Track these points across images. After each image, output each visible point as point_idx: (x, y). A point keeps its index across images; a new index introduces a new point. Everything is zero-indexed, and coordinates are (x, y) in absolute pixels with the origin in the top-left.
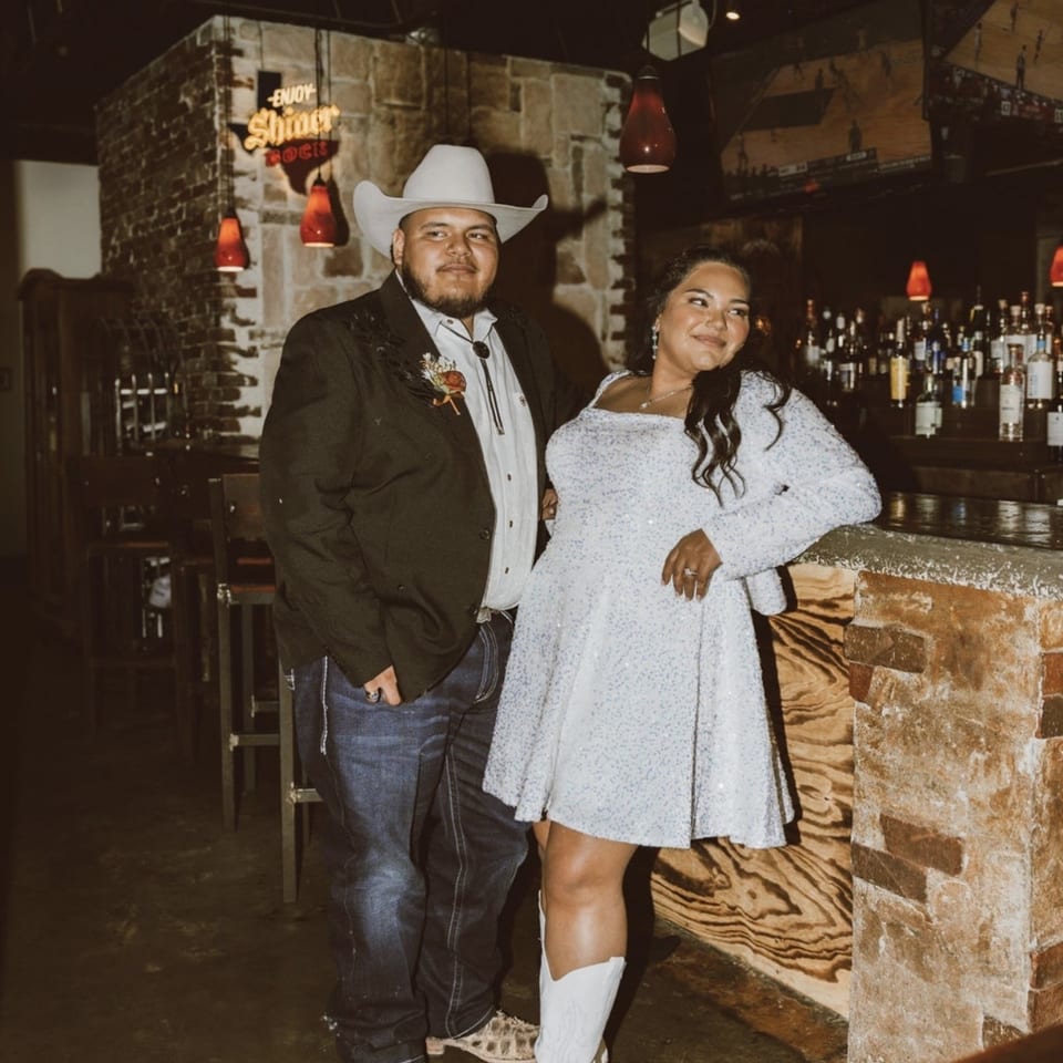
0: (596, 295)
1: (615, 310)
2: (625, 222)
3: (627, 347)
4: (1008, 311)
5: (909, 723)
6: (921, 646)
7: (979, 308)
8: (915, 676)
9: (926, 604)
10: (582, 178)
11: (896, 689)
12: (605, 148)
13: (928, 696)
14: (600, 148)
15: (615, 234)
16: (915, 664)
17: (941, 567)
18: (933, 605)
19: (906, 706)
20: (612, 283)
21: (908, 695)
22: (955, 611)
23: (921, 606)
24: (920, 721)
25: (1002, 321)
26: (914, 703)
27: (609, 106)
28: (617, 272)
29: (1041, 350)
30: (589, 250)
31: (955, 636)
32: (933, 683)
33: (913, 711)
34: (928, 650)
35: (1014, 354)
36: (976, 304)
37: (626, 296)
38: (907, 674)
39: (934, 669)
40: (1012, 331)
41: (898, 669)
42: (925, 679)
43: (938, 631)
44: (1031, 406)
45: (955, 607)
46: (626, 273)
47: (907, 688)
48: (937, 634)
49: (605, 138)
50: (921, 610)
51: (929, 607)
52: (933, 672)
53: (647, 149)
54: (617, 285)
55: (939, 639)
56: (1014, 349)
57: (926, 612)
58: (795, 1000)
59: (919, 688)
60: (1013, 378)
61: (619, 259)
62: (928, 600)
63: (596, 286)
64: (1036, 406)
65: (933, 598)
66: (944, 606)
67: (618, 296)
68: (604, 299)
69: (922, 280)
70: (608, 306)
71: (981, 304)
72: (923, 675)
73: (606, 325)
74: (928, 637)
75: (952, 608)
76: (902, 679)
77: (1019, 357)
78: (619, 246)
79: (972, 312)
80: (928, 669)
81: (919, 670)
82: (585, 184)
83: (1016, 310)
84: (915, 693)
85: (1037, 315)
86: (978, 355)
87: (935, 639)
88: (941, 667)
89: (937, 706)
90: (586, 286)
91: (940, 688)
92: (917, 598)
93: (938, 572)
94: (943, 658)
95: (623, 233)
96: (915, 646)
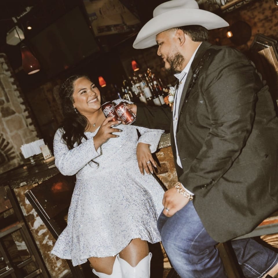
0: (21, 116)
1: (27, 117)
2: (20, 93)
3: (35, 126)
4: (132, 79)
5: (170, 186)
6: (165, 165)
7: (125, 81)
8: (167, 173)
9: (162, 154)
10: (3, 86)
11: (163, 179)
12: (6, 75)
13: (172, 177)
14: (4, 76)
15: (19, 97)
16: (165, 170)
17: (165, 143)
18: (164, 154)
19: (168, 182)
20: (23, 110)
21: (167, 179)
22: (170, 153)
23: (161, 155)
24: (172, 184)
25: (132, 82)
26: (169, 180)
27: (2, 63)
28: (23, 107)
29: (145, 85)
30: (13, 104)
31: (173, 159)
32: (172, 173)
33: (170, 182)
34: (167, 165)
35: (139, 89)
36: (124, 80)
37: (29, 113)
38: (164, 174)
39: (171, 169)
40: (135, 84)
41: (162, 174)
42: (169, 173)
43: (168, 159)
44: (148, 100)
45: (170, 152)
46: (26, 107)
47: (166, 177)
48: (168, 160)
49: (5, 72)
50: (161, 156)
51: (163, 155)
52: (171, 171)
53: (31, 67)
54: (25, 111)
55: (169, 162)
56: (138, 87)
57: (163, 156)
58: (166, 270)
59: (169, 176)
60: (141, 94)
61: (22, 104)
62: (162, 153)
63: (19, 113)
64: (149, 99)
65: (163, 152)
66: (167, 153)
67: (26, 114)
68: (23, 116)
69: (102, 81)
70: (25, 117)
71: (125, 80)
72: (168, 172)
73: (26, 122)
74: (166, 162)
75: (169, 152)
76: (164, 176)
77: (141, 89)
78: (21, 100)
79: (124, 82)
80: (169, 170)
81: (167, 172)
82: (4, 86)
83: (134, 78)
84: (169, 178)
85: (140, 77)
86: (130, 92)
87: (168, 162)
88: (173, 168)
89: (175, 178)
90: (17, 114)
91: (174, 173)
92: (159, 154)
93: (165, 144)
94: (172, 166)
95: (20, 96)
96: (164, 166)
